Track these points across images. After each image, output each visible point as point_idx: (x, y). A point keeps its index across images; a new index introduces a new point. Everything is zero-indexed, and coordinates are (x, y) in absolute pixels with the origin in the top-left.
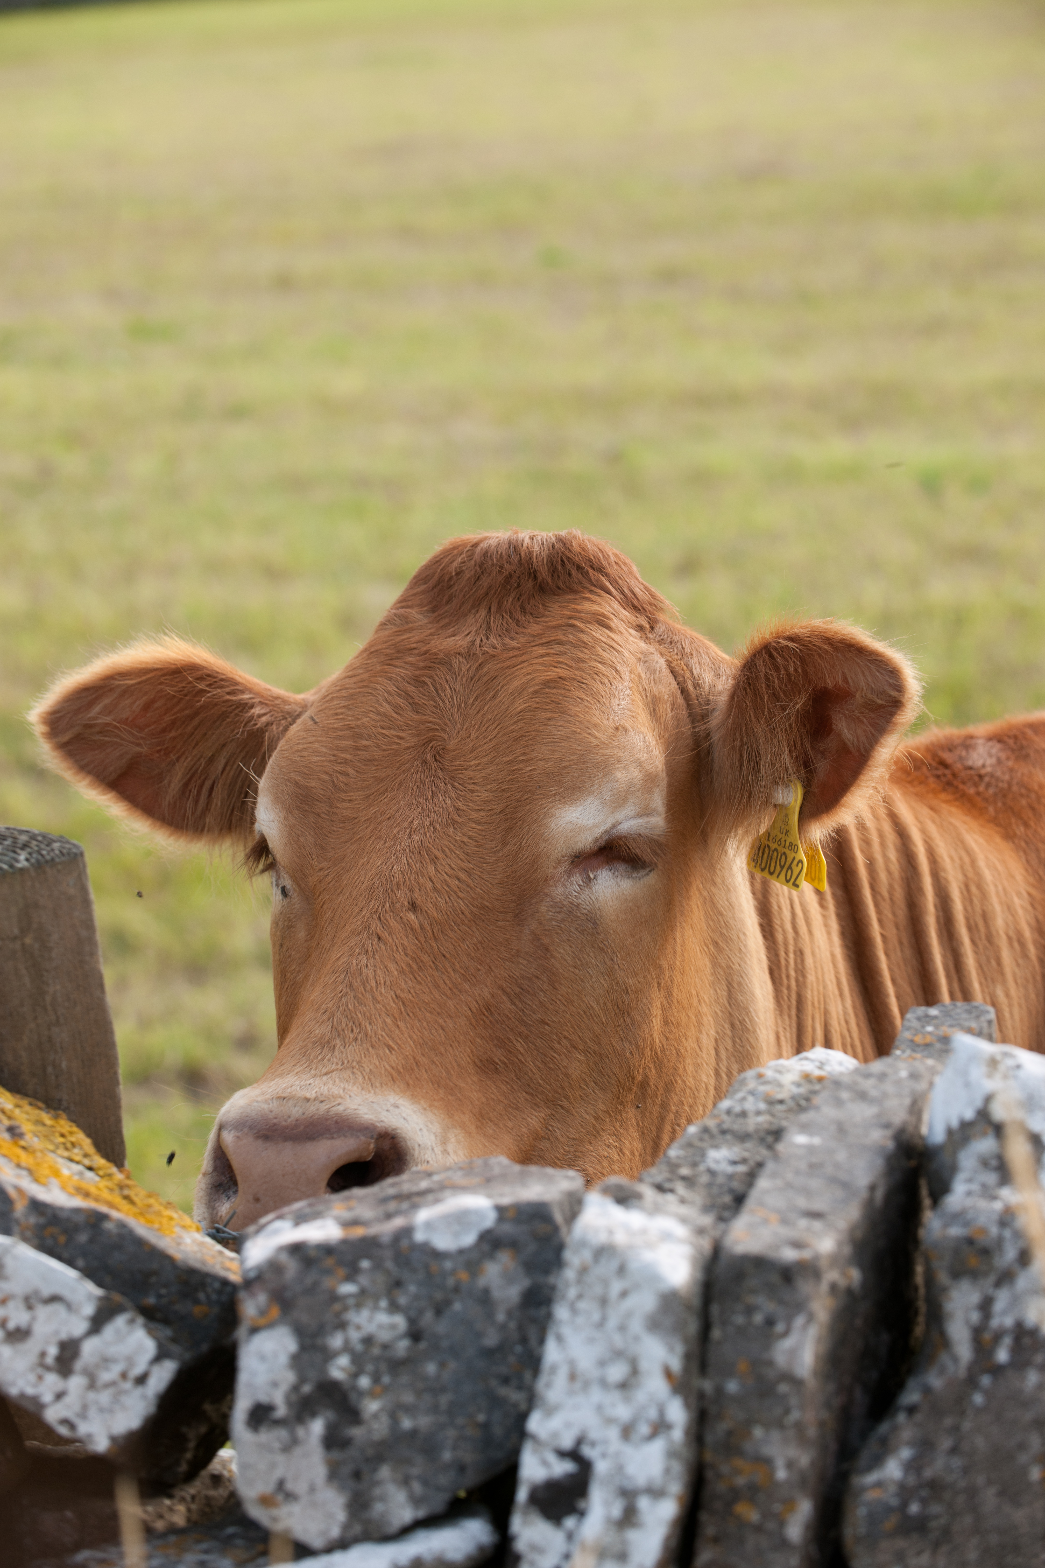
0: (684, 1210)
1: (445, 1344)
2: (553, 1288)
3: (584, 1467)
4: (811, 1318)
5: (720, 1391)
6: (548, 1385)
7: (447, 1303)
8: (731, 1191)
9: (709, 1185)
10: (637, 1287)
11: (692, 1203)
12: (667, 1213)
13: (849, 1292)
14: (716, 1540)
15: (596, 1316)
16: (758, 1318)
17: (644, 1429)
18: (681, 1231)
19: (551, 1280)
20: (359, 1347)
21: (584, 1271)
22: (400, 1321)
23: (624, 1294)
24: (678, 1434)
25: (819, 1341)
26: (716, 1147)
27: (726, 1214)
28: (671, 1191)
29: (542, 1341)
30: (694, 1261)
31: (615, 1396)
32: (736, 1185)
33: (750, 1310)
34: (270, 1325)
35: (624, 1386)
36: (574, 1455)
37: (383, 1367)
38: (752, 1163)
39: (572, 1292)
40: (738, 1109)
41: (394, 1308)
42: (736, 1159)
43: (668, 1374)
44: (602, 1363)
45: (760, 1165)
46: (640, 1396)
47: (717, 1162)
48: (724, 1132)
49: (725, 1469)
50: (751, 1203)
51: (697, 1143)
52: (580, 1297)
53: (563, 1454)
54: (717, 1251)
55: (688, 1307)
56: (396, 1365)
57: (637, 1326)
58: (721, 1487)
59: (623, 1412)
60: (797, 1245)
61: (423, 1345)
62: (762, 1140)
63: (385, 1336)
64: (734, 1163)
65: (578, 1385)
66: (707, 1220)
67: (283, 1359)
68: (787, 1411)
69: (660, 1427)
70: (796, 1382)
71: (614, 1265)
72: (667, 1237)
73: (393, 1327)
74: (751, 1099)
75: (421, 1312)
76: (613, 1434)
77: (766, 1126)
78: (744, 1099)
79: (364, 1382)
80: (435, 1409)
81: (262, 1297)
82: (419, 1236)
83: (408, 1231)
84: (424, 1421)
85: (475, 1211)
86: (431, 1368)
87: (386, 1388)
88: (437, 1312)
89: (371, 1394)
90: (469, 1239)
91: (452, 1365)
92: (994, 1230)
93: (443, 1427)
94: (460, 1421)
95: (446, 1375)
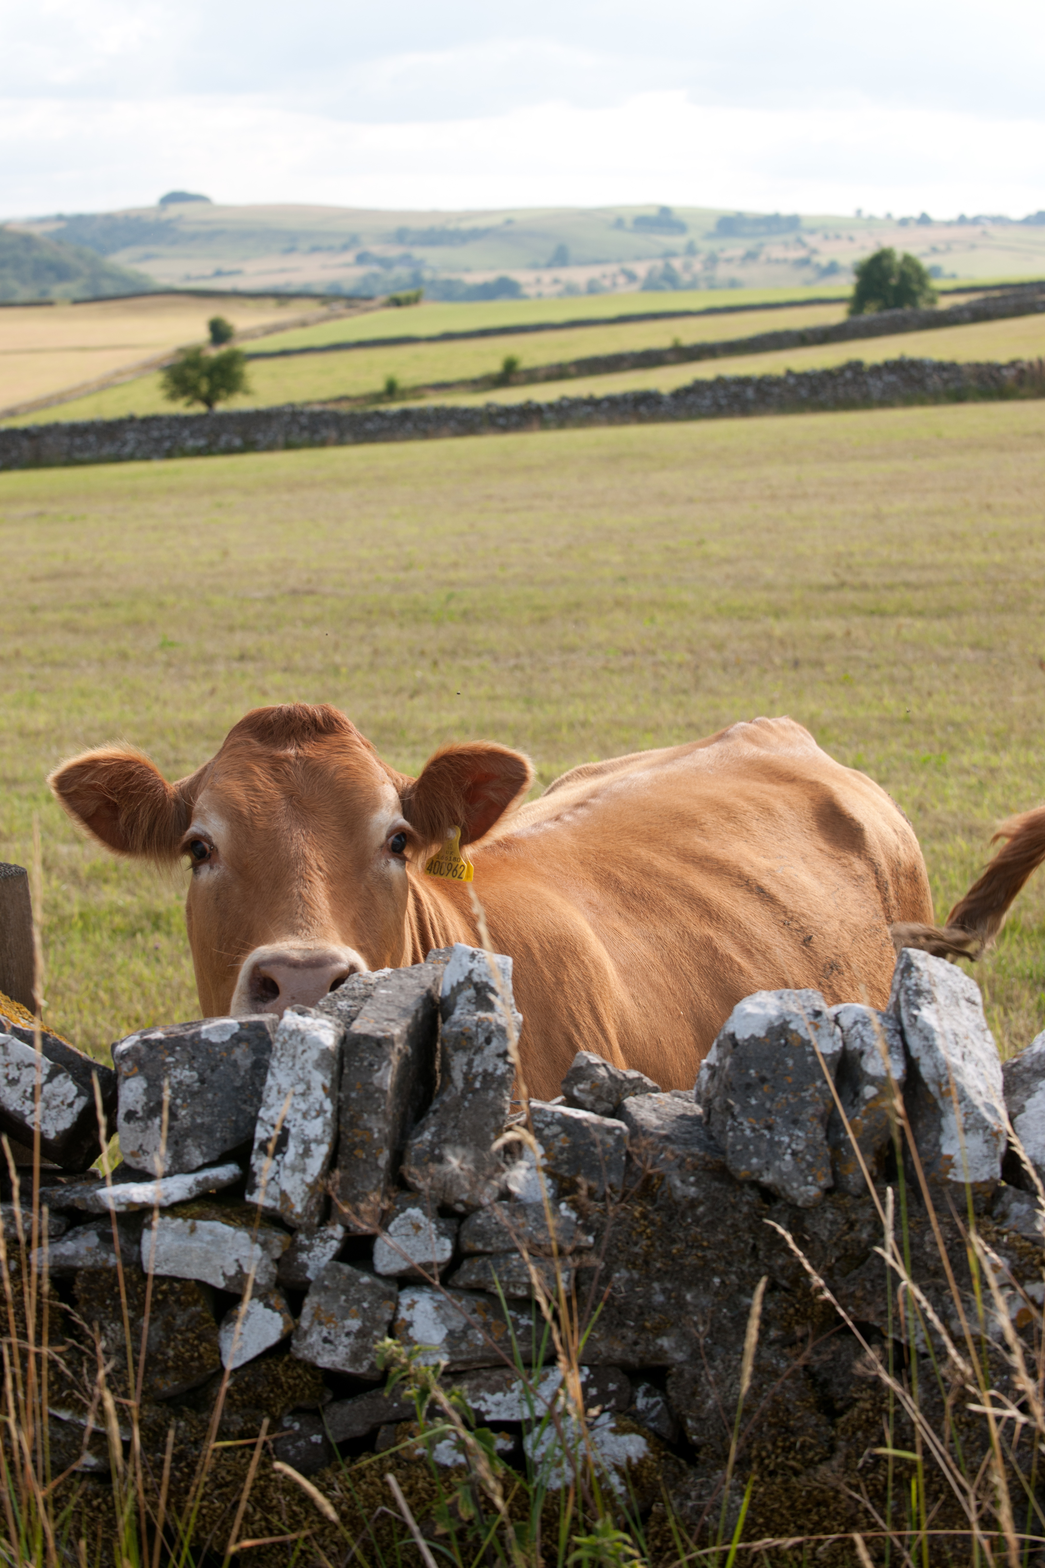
0: (330, 1019)
1: (216, 1085)
3: (286, 1133)
4: (390, 1063)
5: (347, 1097)
6: (268, 1096)
7: (217, 1066)
8: (350, 1015)
9: (340, 1012)
10: (309, 1049)
11: (333, 1017)
12: (323, 1018)
13: (406, 1054)
14: (345, 1167)
15: (290, 1064)
16: (366, 1063)
17: (313, 1115)
18: (330, 1025)
19: (267, 1057)
20: (176, 1086)
21: (284, 1043)
22: (195, 1074)
23: (303, 1052)
24: (328, 1117)
25: (394, 1074)
27: (348, 1022)
28: (323, 1012)
30: (336, 1036)
31: (299, 1100)
32: (351, 1013)
33: (362, 1060)
34: (134, 1076)
35: (304, 1095)
36: (281, 1126)
37: (188, 1095)
39: (279, 1054)
40: (350, 987)
41: (192, 1068)
43: (324, 1089)
44: (293, 1085)
46: (311, 1099)
49: (350, 1134)
50: (360, 1018)
52: (282, 1055)
53: (275, 1127)
54: (346, 1034)
55: (334, 1058)
56: (193, 1094)
57: (309, 1067)
58: (348, 1143)
59: (303, 1107)
60: (383, 1030)
61: (206, 1085)
63: (188, 1081)
64: (351, 1007)
65: (282, 1095)
66: (341, 1022)
67: (141, 1091)
70: (383, 1092)
72: (323, 1027)
73: (192, 1077)
75: (205, 1070)
79: (179, 1101)
80: (212, 1114)
81: (130, 1063)
82: (203, 1036)
83: (198, 1034)
84: (207, 1120)
85: (230, 1025)
86: (210, 1096)
87: (189, 1105)
88: (213, 1071)
89: (182, 1107)
90: (227, 1038)
91: (220, 1094)
92: (474, 1029)
93: (216, 1122)
94: (224, 1120)
95: (217, 1099)
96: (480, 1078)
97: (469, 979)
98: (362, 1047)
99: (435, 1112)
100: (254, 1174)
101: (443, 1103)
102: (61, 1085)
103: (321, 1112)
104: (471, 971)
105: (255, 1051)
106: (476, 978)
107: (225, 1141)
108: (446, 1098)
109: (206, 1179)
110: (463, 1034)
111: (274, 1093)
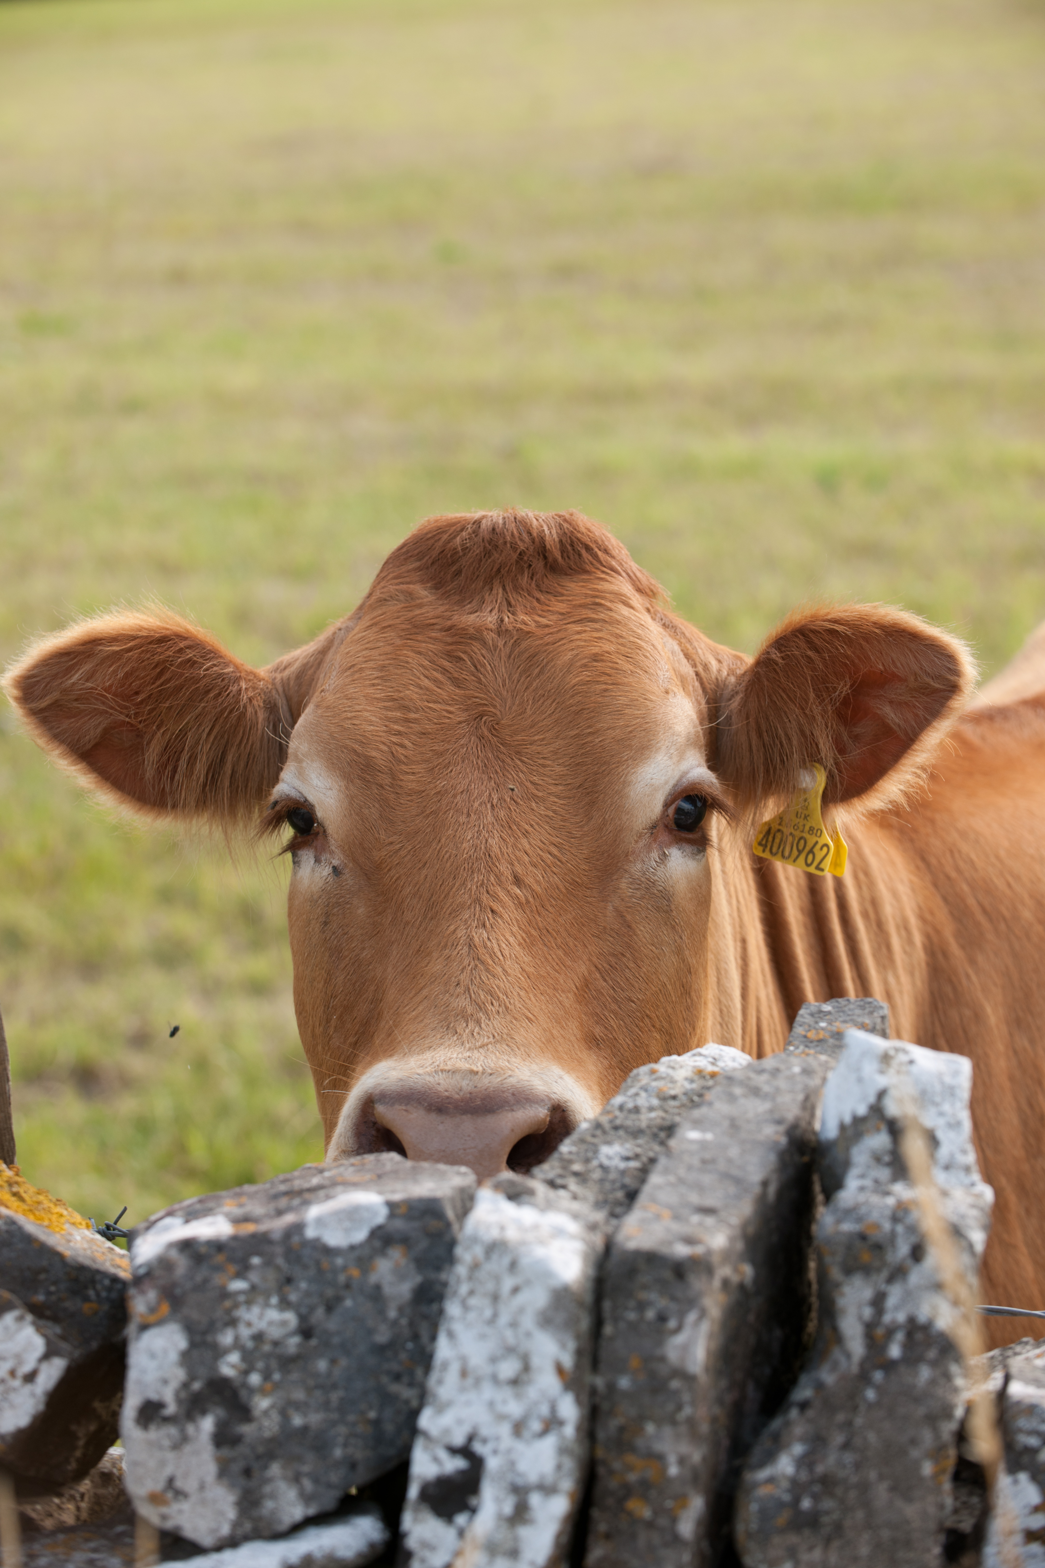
0: (576, 1206)
1: (336, 1340)
2: (445, 1285)
3: (476, 1463)
4: (703, 1314)
5: (611, 1387)
6: (440, 1382)
7: (339, 1299)
8: (624, 1186)
9: (602, 1181)
10: (528, 1282)
11: (584, 1199)
12: (559, 1210)
13: (742, 1287)
14: (608, 1536)
15: (488, 1313)
16: (650, 1314)
17: (536, 1426)
18: (573, 1227)
19: (443, 1276)
20: (249, 1344)
21: (475, 1267)
22: (291, 1317)
23: (516, 1290)
24: (569, 1431)
25: (711, 1336)
26: (609, 1143)
27: (618, 1210)
28: (564, 1187)
29: (433, 1338)
30: (586, 1257)
31: (507, 1392)
32: (627, 1180)
33: (642, 1306)
34: (161, 1322)
35: (515, 1382)
36: (465, 1451)
37: (274, 1364)
38: (644, 1159)
39: (464, 1289)
40: (630, 1105)
41: (285, 1304)
42: (630, 1154)
43: (560, 1370)
44: (493, 1360)
45: (653, 1161)
46: (532, 1392)
47: (609, 1158)
48: (616, 1128)
49: (617, 1465)
50: (643, 1198)
51: (589, 1139)
52: (471, 1293)
53: (453, 1451)
54: (609, 1246)
55: (581, 1304)
56: (287, 1362)
57: (528, 1322)
58: (613, 1484)
59: (514, 1408)
60: (690, 1241)
61: (314, 1342)
62: (655, 1136)
63: (275, 1333)
64: (627, 1159)
65: (470, 1381)
66: (599, 1216)
67: (174, 1355)
68: (679, 1407)
69: (552, 1423)
70: (689, 1378)
71: (506, 1261)
72: (558, 1232)
73: (283, 1323)
74: (643, 1094)
75: (312, 1309)
76: (505, 1430)
77: (659, 1121)
78: (637, 1094)
79: (255, 1379)
80: (326, 1406)
81: (152, 1295)
82: (310, 1233)
83: (299, 1227)
84: (315, 1419)
85: (368, 1208)
86: (322, 1365)
87: (277, 1386)
88: (329, 1309)
89: (262, 1391)
90: (360, 1236)
91: (343, 1362)
92: (887, 1226)
93: (333, 1424)
94: (351, 1418)
95: (337, 1372)
96: (900, 1336)
99: (803, 1406)
104: (882, 1094)
105: (421, 1263)
106: (892, 1109)
107: (353, 1465)
108: (827, 1376)
109: (308, 1558)
110: (862, 1237)
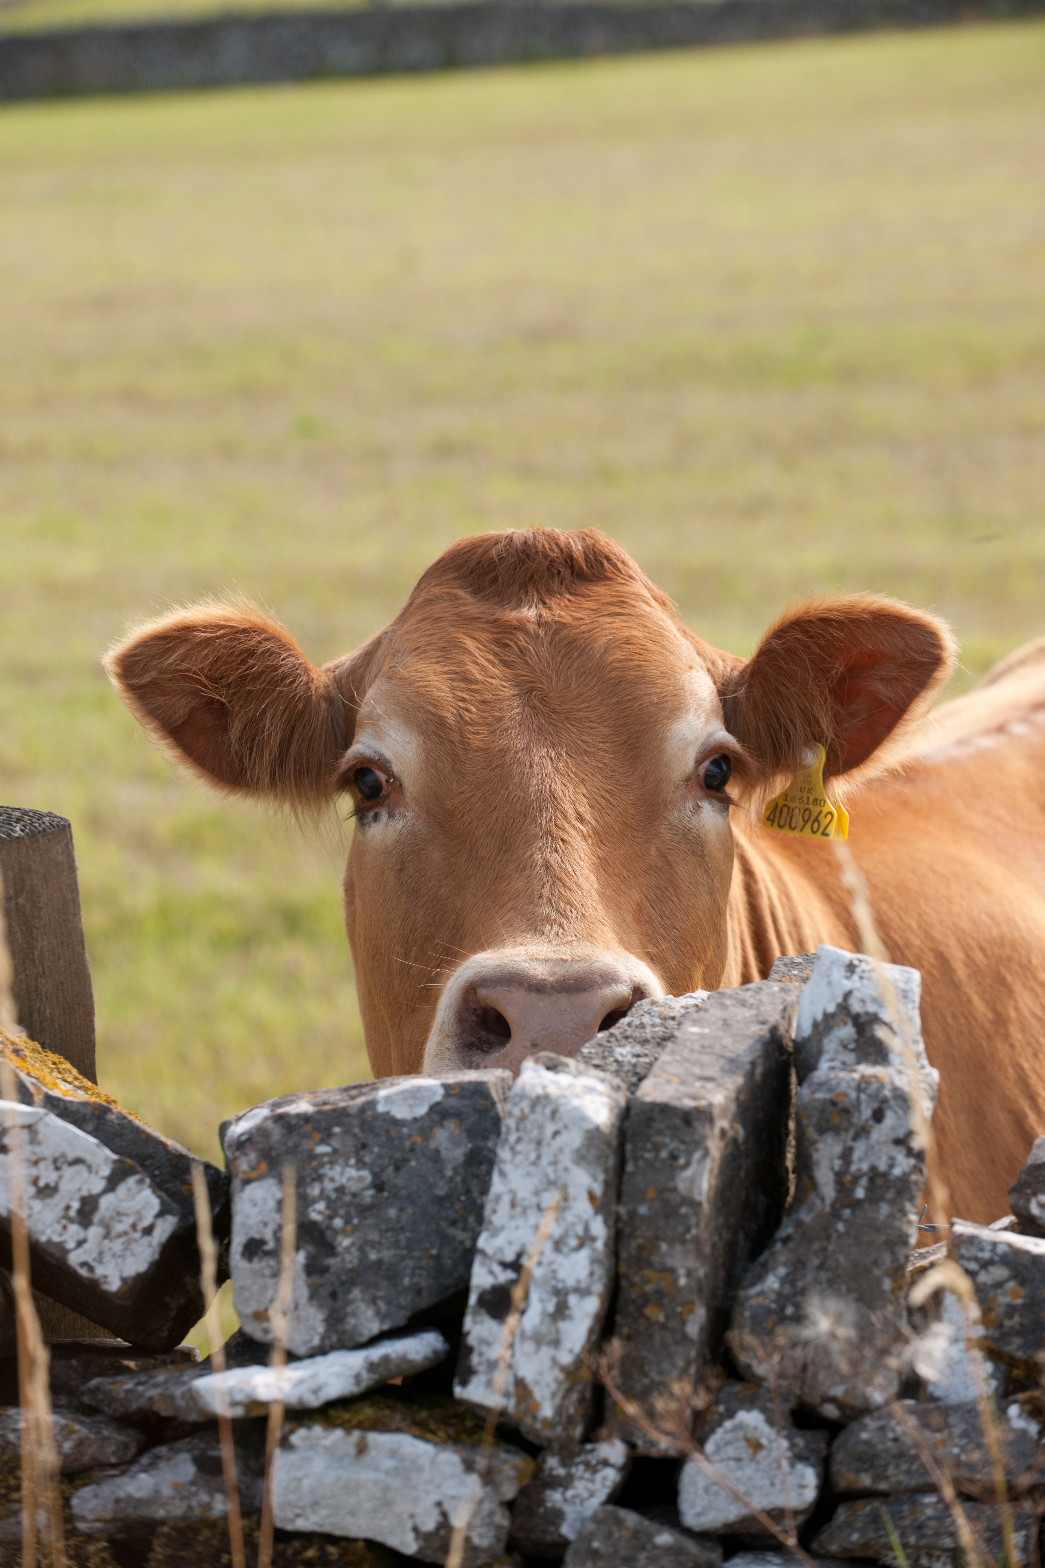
1: (403, 1193)
2: (493, 1151)
4: (707, 1155)
5: (632, 1214)
6: (494, 1209)
7: (405, 1160)
8: (635, 1072)
9: (618, 1070)
10: (566, 1127)
12: (587, 1075)
13: (735, 1139)
14: (628, 1338)
15: (533, 1155)
16: (664, 1154)
17: (573, 1242)
18: (601, 1089)
19: (491, 1144)
20: (334, 1196)
22: (366, 1175)
23: (556, 1134)
24: (600, 1246)
25: (713, 1173)
26: (622, 1046)
30: (612, 1109)
33: (657, 1148)
34: (259, 1178)
36: (514, 1265)
37: (353, 1210)
39: (512, 1137)
41: (361, 1164)
43: (592, 1197)
44: (538, 1192)
46: (570, 1216)
49: (636, 1278)
52: (519, 1140)
53: (505, 1265)
54: (631, 1102)
55: (608, 1144)
56: (364, 1210)
57: (566, 1159)
58: (633, 1294)
59: (555, 1229)
60: (694, 1097)
61: (385, 1194)
62: (658, 1044)
63: (354, 1187)
64: (637, 1056)
65: (518, 1210)
66: (621, 1083)
67: (271, 1205)
68: (688, 1229)
71: (548, 1111)
72: (590, 1090)
73: (360, 1179)
74: (647, 1016)
75: (383, 1168)
76: (547, 1247)
77: (661, 1034)
79: (338, 1222)
80: (396, 1244)
81: (253, 1156)
82: (381, 1108)
83: (372, 1104)
84: (387, 1254)
85: (427, 1089)
86: (392, 1213)
87: (356, 1229)
88: (397, 1168)
89: (344, 1232)
90: (422, 1110)
91: (410, 1210)
92: (853, 1095)
93: (403, 1258)
94: (417, 1254)
95: (404, 1217)
96: (864, 1181)
97: (844, 1007)
98: (659, 1126)
99: (786, 1240)
100: (470, 1350)
101: (799, 1224)
102: (131, 1196)
103: (586, 1239)
104: (848, 995)
105: (471, 1133)
106: (856, 1007)
107: (419, 1292)
108: (805, 1216)
109: (386, 1359)
110: (834, 1103)
111: (504, 1206)
